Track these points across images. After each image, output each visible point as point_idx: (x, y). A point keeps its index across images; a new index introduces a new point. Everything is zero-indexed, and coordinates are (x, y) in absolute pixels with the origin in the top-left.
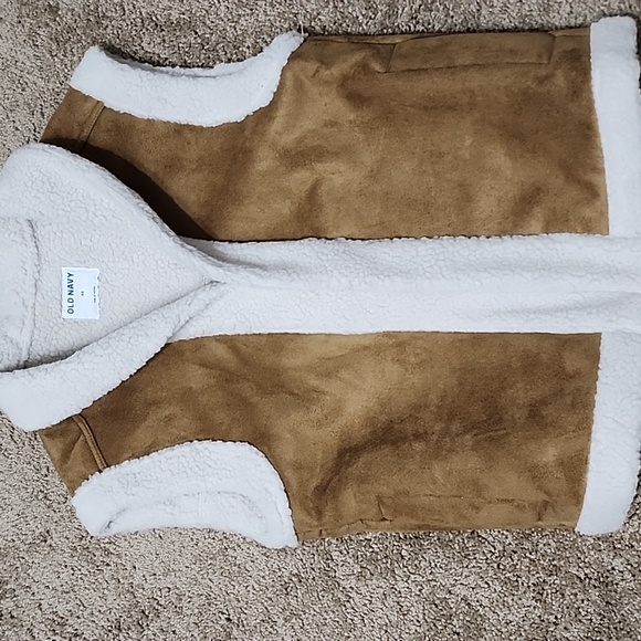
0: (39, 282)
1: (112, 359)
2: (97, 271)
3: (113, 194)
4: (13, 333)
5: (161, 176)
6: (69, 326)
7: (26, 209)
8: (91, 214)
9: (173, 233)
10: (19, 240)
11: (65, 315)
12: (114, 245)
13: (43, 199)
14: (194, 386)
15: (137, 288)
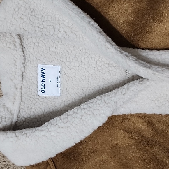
0: (24, 74)
1: (69, 130)
2: (59, 67)
3: (73, 15)
4: (9, 105)
5: (101, 6)
6: (42, 100)
7: (15, 27)
8: (56, 30)
9: (114, 43)
10: (13, 47)
11: (40, 93)
12: (69, 51)
13: (25, 20)
14: (119, 143)
15: (83, 78)
